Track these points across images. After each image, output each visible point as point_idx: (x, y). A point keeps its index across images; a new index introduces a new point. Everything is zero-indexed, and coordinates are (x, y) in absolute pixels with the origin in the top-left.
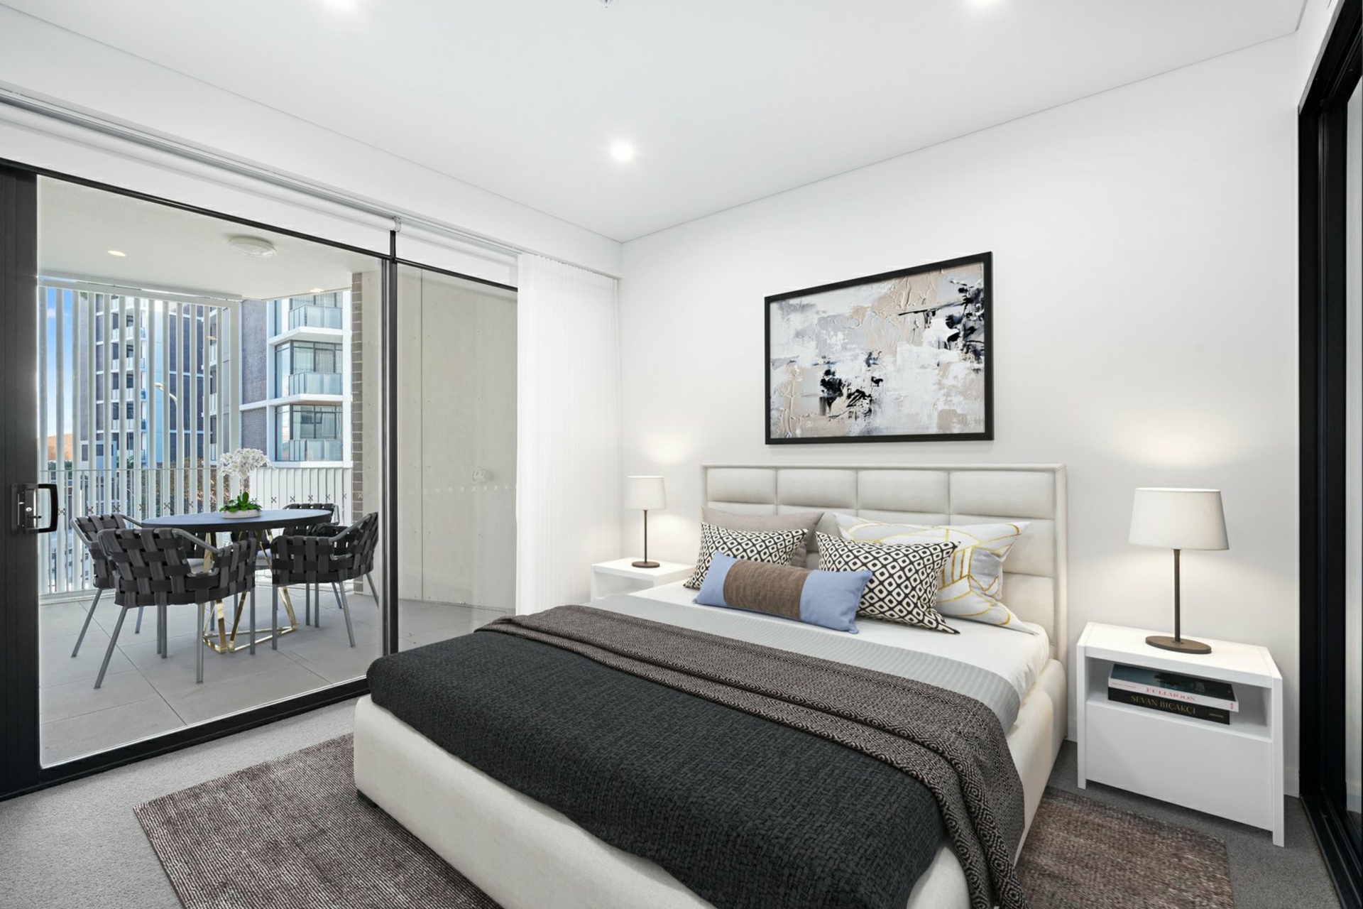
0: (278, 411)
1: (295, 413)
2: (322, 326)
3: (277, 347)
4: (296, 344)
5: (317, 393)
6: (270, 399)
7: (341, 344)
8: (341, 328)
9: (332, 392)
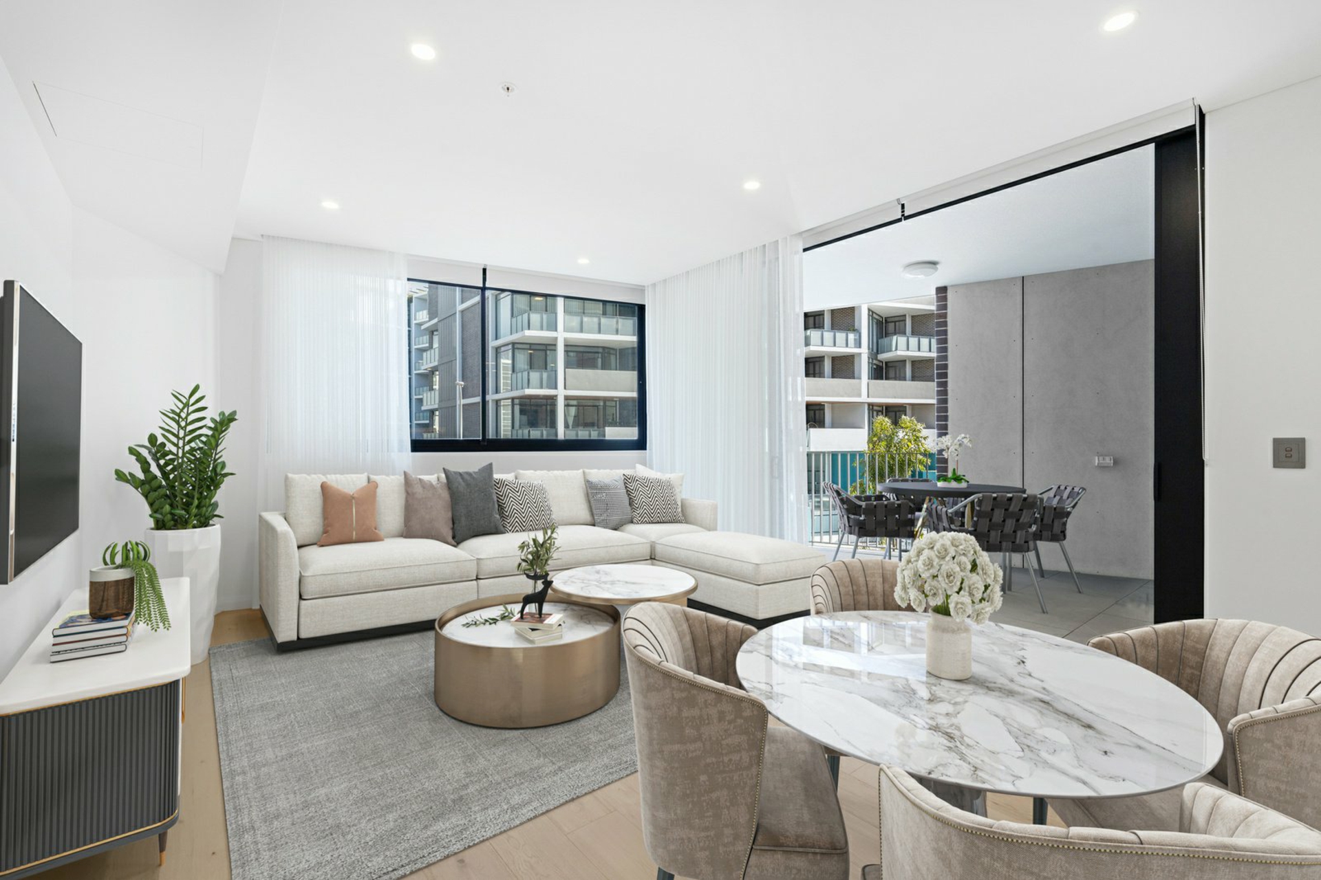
0: (499, 404)
1: (515, 406)
2: (542, 329)
3: (497, 350)
4: (516, 346)
5: (538, 388)
6: (492, 394)
7: (555, 345)
8: (556, 330)
9: (549, 387)
